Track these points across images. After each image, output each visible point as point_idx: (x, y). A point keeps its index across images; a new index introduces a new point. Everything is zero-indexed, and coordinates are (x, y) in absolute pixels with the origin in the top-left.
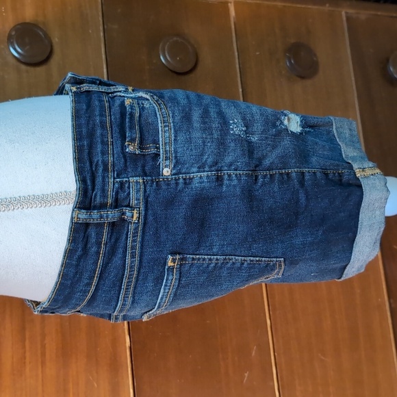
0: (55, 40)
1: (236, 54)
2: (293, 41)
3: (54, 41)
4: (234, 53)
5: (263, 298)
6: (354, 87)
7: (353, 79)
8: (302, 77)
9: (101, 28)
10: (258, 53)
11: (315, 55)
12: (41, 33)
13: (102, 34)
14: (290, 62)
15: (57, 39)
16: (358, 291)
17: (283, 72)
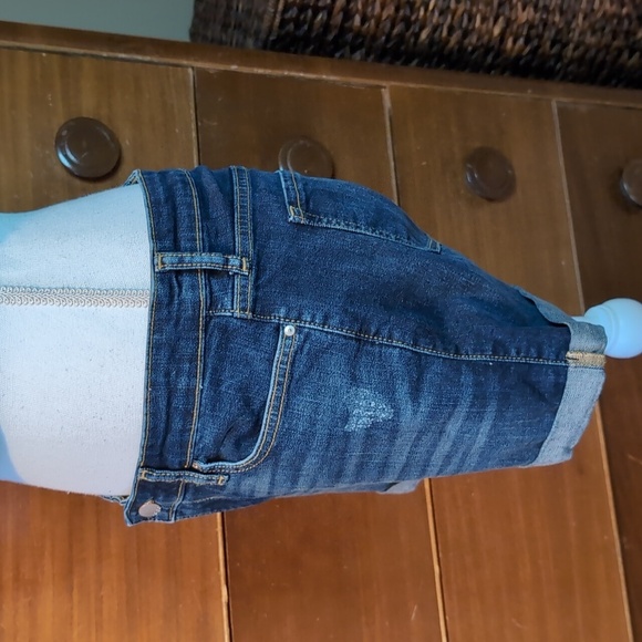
0: (126, 143)
1: (392, 164)
2: (477, 144)
3: (123, 146)
4: (388, 162)
5: (428, 529)
6: (569, 215)
7: (567, 201)
8: (490, 200)
9: (193, 126)
10: (424, 163)
11: (511, 167)
12: (105, 134)
13: (194, 134)
14: (473, 177)
15: (127, 142)
16: (573, 524)
17: (462, 192)
